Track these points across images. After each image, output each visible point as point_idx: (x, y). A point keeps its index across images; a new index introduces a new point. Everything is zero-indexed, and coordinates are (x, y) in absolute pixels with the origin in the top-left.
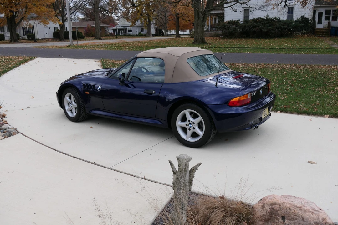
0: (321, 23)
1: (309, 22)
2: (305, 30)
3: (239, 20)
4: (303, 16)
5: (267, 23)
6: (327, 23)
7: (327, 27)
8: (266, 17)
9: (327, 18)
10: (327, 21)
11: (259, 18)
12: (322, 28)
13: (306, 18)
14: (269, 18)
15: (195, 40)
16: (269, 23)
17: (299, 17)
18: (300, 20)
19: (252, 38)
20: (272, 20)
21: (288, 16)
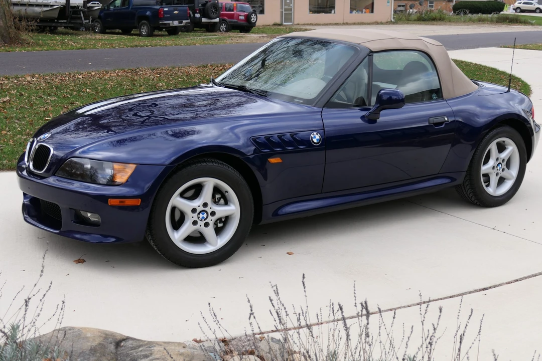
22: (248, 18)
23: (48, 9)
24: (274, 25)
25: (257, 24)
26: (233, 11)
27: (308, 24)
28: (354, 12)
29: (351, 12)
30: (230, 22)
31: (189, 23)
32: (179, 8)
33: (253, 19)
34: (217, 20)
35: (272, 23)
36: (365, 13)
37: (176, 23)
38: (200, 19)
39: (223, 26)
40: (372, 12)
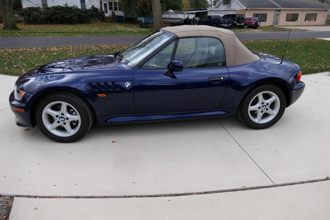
0: (107, 12)
1: (99, 11)
2: (97, 17)
3: (40, 7)
4: (93, 6)
5: (67, 11)
6: (111, 13)
7: (112, 16)
8: (65, 5)
9: (111, 9)
10: (111, 11)
11: (59, 6)
12: (108, 16)
13: (96, 8)
14: (68, 6)
15: (5, 26)
16: (69, 11)
17: (90, 7)
18: (91, 9)
19: (56, 24)
20: (71, 8)
21: (82, 6)
22: (256, 23)
23: (181, 20)
24: (270, 26)
25: (260, 26)
26: (250, 20)
27: (284, 26)
28: (307, 21)
29: (305, 21)
30: (249, 25)
31: (231, 25)
32: (228, 20)
33: (258, 23)
34: (243, 24)
35: (269, 25)
36: (312, 21)
37: (226, 25)
38: (236, 24)
39: (246, 27)
40: (315, 21)
